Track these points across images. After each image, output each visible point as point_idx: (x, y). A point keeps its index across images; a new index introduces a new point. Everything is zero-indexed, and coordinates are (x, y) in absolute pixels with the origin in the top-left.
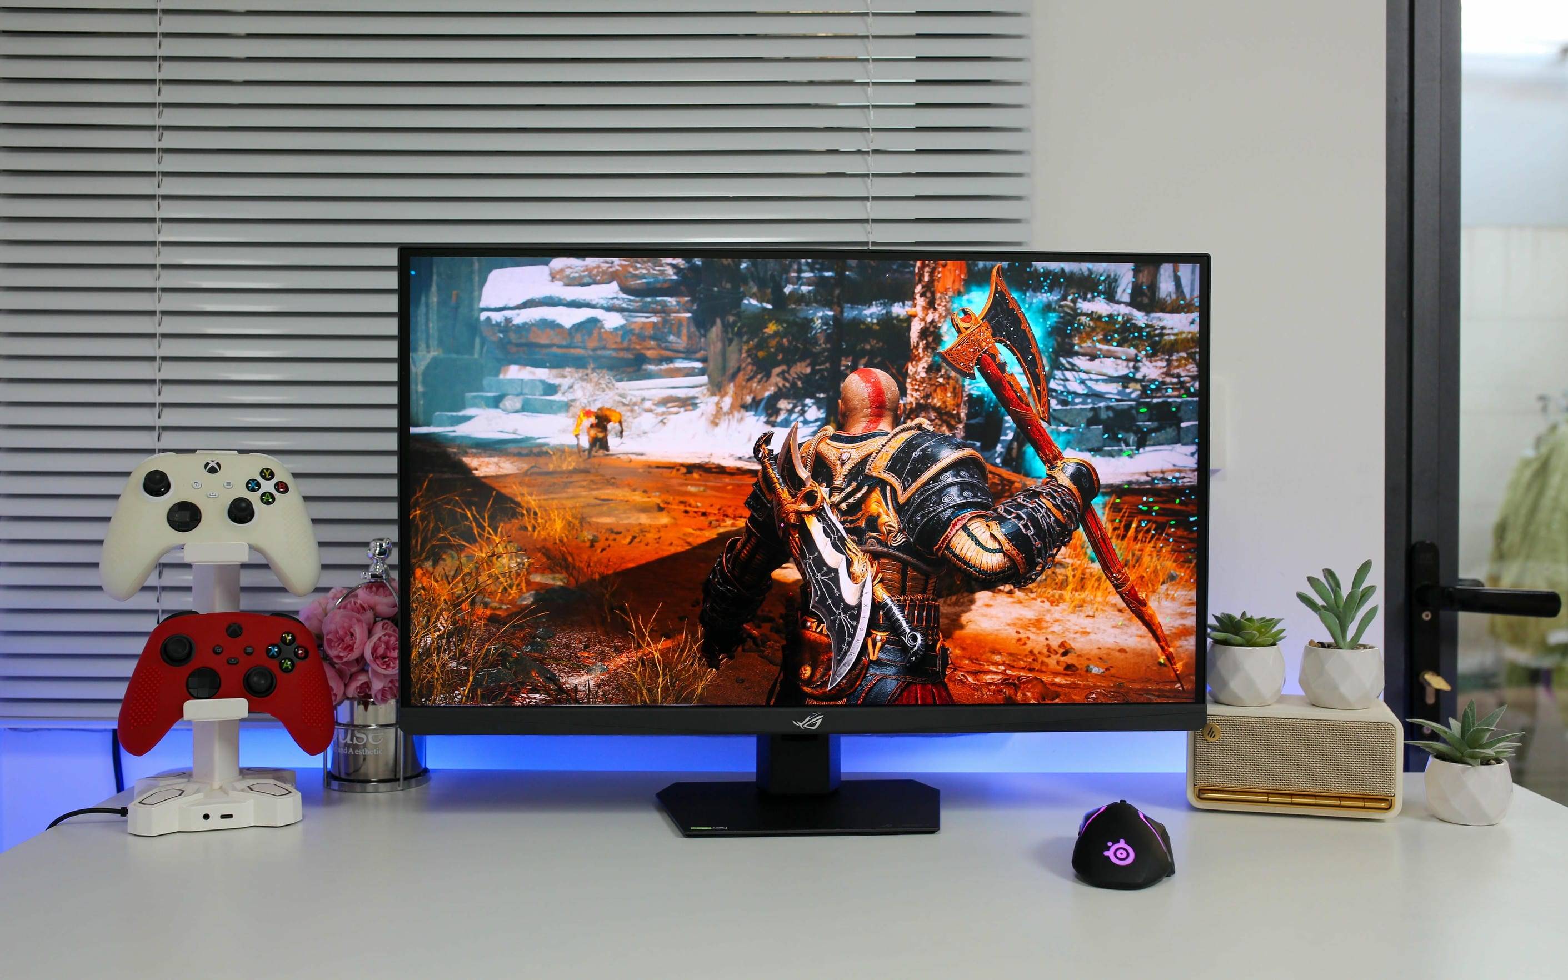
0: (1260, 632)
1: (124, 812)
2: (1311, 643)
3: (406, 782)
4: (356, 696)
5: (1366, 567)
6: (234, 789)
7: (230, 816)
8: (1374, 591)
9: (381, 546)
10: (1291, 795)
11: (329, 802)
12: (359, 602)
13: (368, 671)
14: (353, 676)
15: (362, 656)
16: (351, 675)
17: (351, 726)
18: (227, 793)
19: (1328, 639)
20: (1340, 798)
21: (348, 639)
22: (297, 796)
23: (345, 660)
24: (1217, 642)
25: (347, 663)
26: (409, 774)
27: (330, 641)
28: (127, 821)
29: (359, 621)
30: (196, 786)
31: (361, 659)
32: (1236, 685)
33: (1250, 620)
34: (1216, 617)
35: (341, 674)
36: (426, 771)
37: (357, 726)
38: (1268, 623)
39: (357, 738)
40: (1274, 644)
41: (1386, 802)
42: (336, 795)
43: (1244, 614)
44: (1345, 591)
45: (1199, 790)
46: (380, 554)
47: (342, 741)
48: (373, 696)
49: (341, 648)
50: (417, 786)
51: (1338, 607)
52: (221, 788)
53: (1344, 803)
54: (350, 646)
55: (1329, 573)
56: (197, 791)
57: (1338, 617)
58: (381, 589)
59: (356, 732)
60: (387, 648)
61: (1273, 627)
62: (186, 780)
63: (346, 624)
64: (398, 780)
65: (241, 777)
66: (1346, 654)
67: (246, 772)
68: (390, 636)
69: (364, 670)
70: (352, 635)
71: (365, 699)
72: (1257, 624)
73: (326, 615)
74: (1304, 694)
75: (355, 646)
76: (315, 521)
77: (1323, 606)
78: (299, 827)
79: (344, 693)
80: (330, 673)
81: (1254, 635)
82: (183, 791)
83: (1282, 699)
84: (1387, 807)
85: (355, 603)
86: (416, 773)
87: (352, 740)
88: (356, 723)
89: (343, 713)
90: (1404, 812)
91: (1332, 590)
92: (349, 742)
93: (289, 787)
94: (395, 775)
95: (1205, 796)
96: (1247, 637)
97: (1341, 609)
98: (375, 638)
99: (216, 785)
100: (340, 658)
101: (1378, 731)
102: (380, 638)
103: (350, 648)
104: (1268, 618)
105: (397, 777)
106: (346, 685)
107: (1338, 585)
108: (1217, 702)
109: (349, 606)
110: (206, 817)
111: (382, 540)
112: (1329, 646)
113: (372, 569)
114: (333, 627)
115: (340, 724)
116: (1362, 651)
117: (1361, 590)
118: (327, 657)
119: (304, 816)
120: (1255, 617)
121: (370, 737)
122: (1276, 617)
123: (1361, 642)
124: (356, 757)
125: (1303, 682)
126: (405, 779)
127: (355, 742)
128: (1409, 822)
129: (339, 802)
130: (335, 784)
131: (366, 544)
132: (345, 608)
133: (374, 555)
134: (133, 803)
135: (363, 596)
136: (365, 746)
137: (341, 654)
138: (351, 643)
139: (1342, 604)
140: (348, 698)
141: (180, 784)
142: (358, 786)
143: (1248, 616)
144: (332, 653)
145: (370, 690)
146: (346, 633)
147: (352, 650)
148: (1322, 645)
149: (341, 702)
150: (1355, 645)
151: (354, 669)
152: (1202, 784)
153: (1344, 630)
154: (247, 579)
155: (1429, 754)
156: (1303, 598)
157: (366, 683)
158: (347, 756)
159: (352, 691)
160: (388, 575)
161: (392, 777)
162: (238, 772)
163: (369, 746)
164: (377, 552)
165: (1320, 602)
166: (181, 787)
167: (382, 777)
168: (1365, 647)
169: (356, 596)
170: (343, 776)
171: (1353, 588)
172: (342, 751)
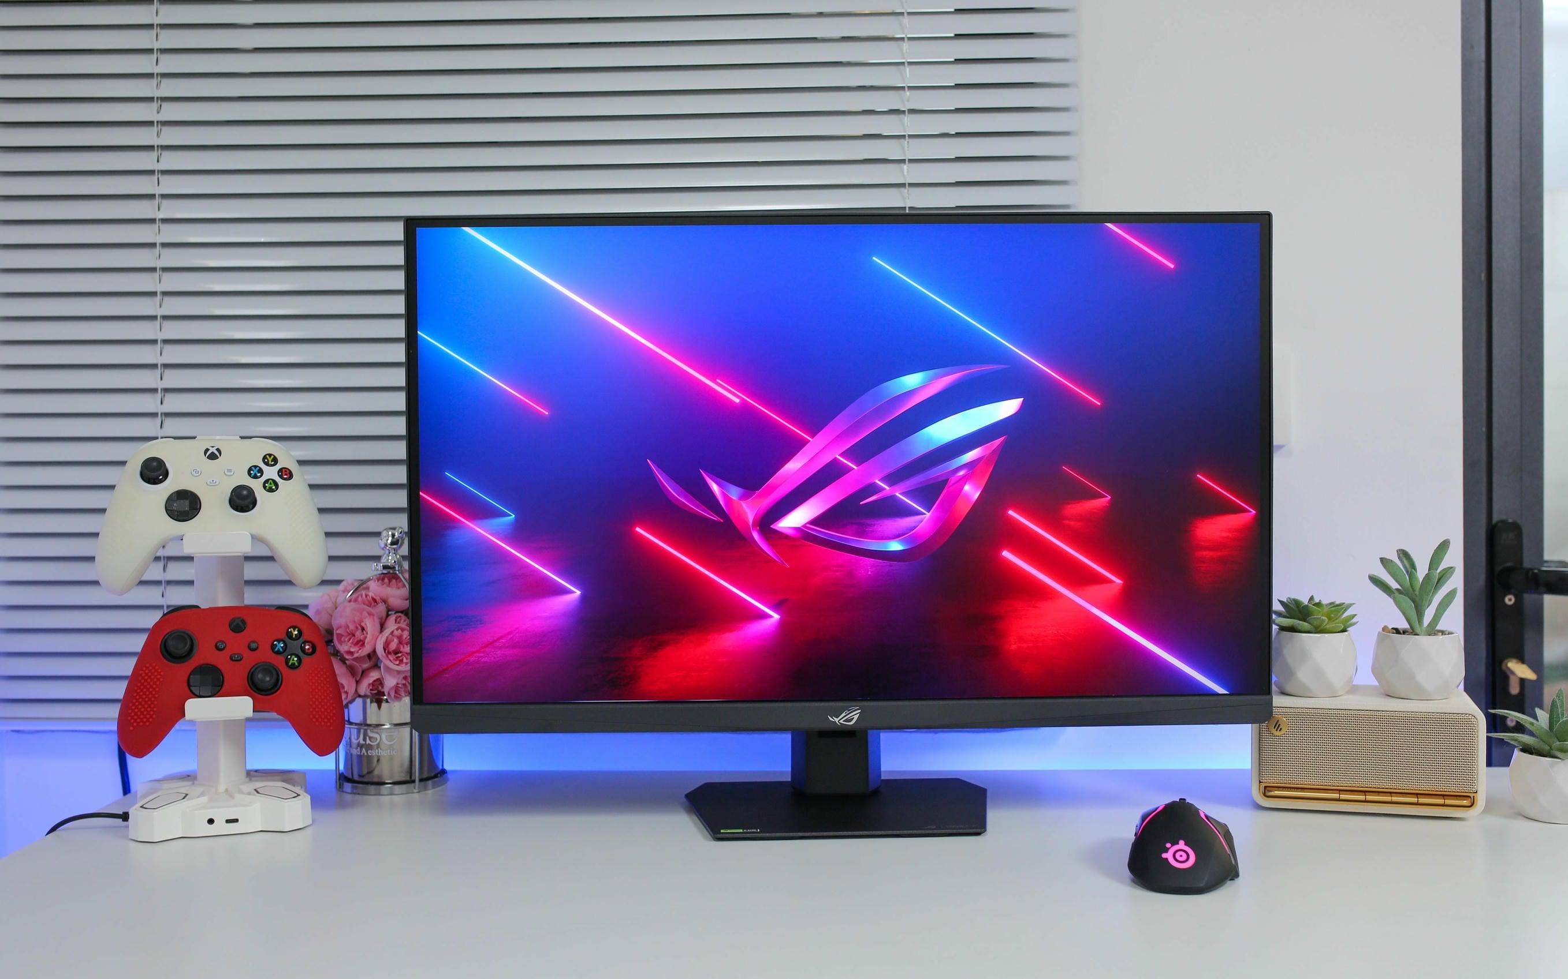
0: (1330, 619)
1: (125, 817)
2: (1385, 629)
3: (422, 783)
4: (369, 694)
5: (1444, 546)
6: (241, 792)
7: (236, 821)
8: (1452, 573)
9: (393, 535)
10: (1365, 792)
11: (341, 805)
12: (371, 594)
13: (380, 667)
14: (364, 673)
15: (374, 651)
16: (363, 672)
17: (364, 725)
18: (232, 796)
19: (1403, 625)
20: (1417, 795)
21: (358, 633)
22: (306, 799)
23: (356, 655)
24: (1283, 629)
25: (357, 659)
26: (425, 775)
27: (340, 636)
28: (128, 827)
29: (370, 614)
30: (200, 789)
31: (372, 655)
32: (1303, 675)
33: (1318, 605)
34: (1281, 602)
35: (352, 670)
36: (443, 772)
37: (370, 725)
38: (1338, 608)
39: (370, 738)
40: (1344, 631)
41: (1468, 799)
42: (349, 797)
43: (1312, 598)
44: (1421, 572)
45: (1265, 787)
46: (392, 543)
47: (354, 741)
48: (386, 694)
49: (352, 643)
50: (433, 788)
51: (1414, 590)
52: (226, 791)
53: (1422, 800)
54: (361, 640)
55: (1404, 554)
56: (202, 795)
57: (1414, 601)
58: (394, 581)
59: (369, 731)
60: (400, 643)
61: (1343, 613)
62: (190, 783)
63: (356, 619)
64: (414, 781)
65: (248, 779)
66: (1423, 640)
67: (253, 774)
68: (403, 630)
69: (376, 666)
70: (363, 629)
71: (378, 697)
72: (1326, 610)
73: (336, 608)
74: (1377, 684)
75: (366, 641)
76: (321, 511)
77: (1397, 590)
78: (309, 832)
79: (356, 690)
80: (339, 669)
81: (1323, 621)
82: (187, 795)
83: (1353, 690)
84: (1470, 805)
85: (366, 596)
86: (432, 775)
87: (365, 740)
88: (369, 722)
89: (355, 712)
90: (1488, 809)
91: (1407, 572)
92: (362, 742)
93: (298, 790)
94: (411, 777)
95: (1272, 793)
96: (1315, 623)
97: (1417, 593)
98: (387, 632)
99: (222, 788)
100: (351, 653)
101: (1460, 723)
102: (393, 632)
103: (361, 643)
104: (1337, 603)
105: (413, 778)
106: (357, 682)
107: (1413, 566)
108: (1284, 693)
109: (360, 598)
110: (211, 821)
111: (394, 529)
112: (1405, 632)
113: (384, 560)
114: (342, 621)
115: (351, 723)
116: (1440, 637)
117: (1438, 571)
118: (336, 653)
119: (312, 821)
120: (1325, 602)
121: (384, 736)
122: (1347, 602)
123: (1438, 628)
124: (369, 758)
125: (1376, 671)
126: (421, 780)
127: (368, 742)
128: (1492, 820)
129: (352, 805)
130: (348, 787)
131: (378, 534)
132: (356, 600)
133: (386, 545)
134: (134, 808)
135: (375, 589)
136: (378, 746)
137: (352, 650)
138: (362, 637)
139: (1417, 587)
140: (360, 696)
141: (184, 787)
142: (372, 788)
143: (1317, 600)
144: (343, 648)
145: (383, 687)
146: (357, 628)
147: (363, 645)
148: (1397, 631)
149: (352, 701)
150: (1433, 631)
151: (365, 666)
152: (1269, 781)
153: (1420, 614)
154: (252, 572)
155: (1515, 747)
156: (1375, 581)
157: (378, 679)
158: (360, 757)
159: (364, 688)
160: (401, 566)
161: (408, 778)
162: (244, 773)
163: (382, 746)
164: (389, 541)
165: (1394, 585)
166: (184, 790)
167: (397, 779)
168: (1443, 632)
169: (368, 588)
170: (356, 778)
171: (1429, 570)
172: (355, 752)
